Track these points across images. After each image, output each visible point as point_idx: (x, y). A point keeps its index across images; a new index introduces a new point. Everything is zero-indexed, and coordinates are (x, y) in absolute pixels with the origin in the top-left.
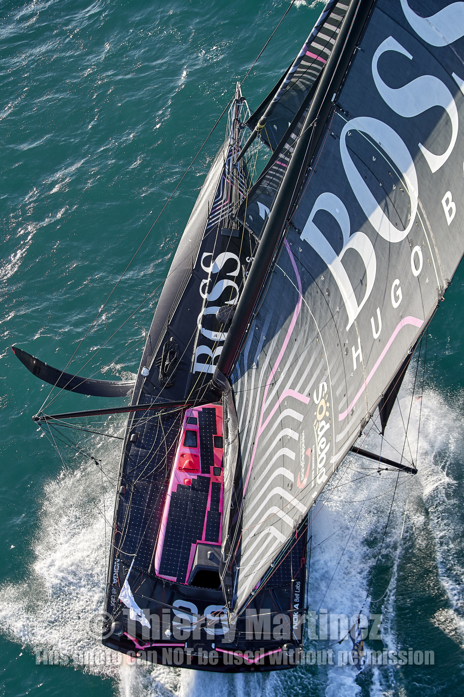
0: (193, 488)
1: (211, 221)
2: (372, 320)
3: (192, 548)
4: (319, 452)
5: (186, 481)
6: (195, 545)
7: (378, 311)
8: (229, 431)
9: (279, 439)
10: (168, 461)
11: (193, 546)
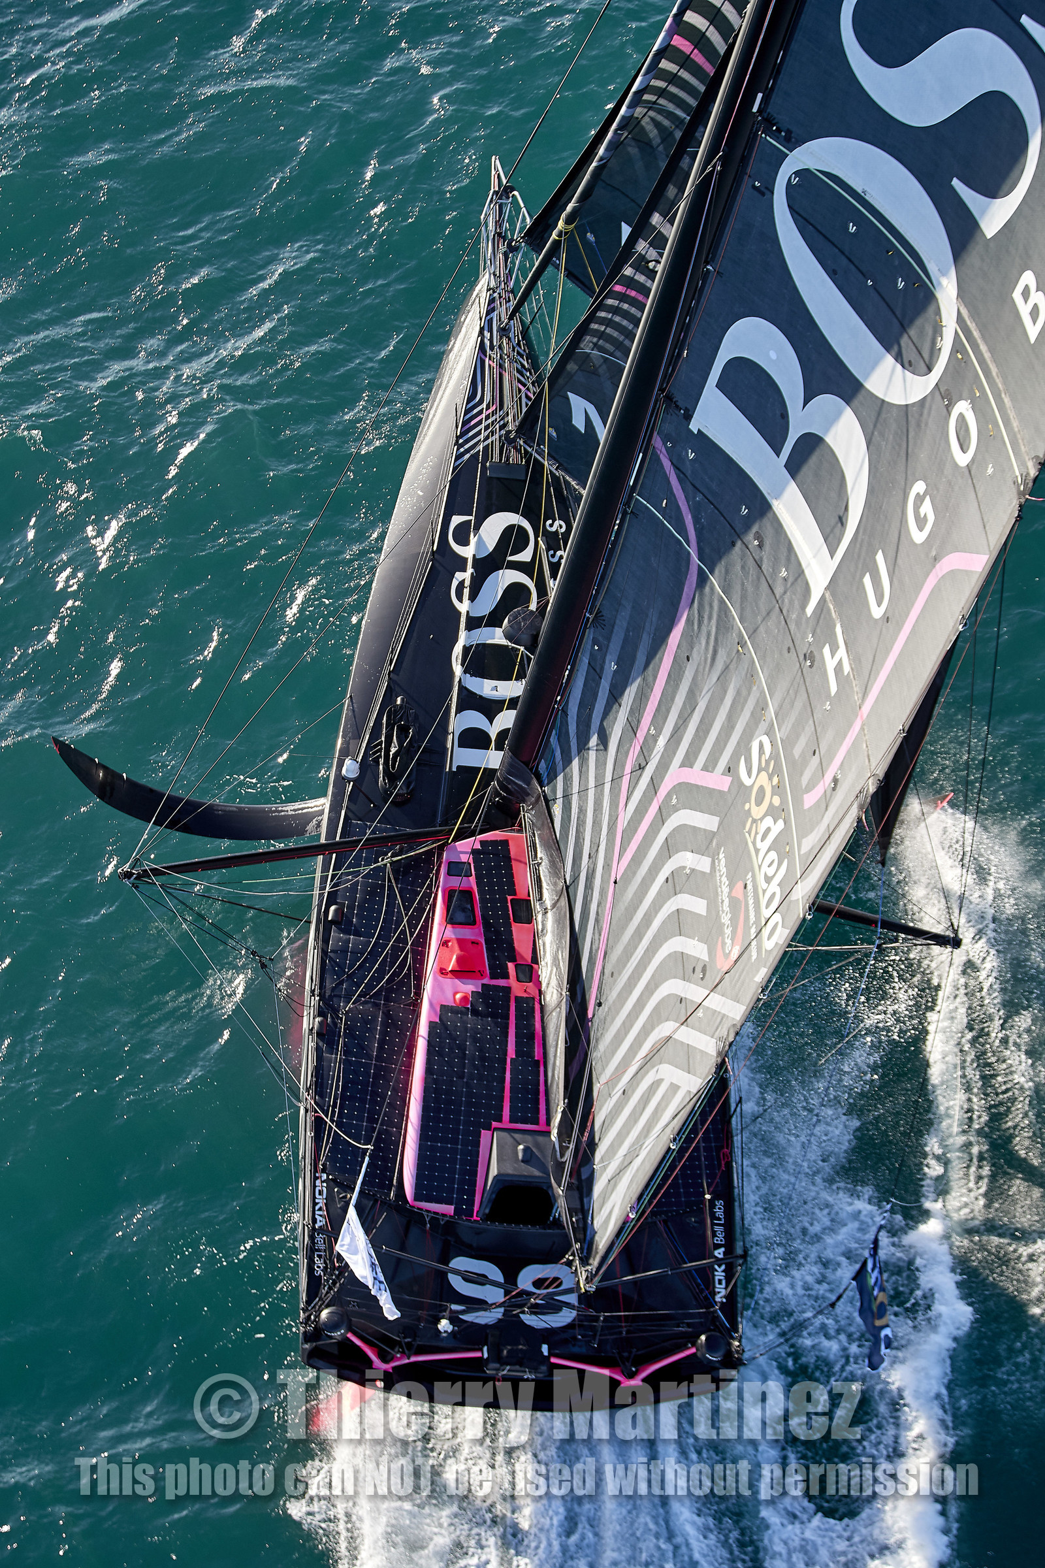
0: (475, 1012)
1: (462, 450)
2: (867, 580)
3: (482, 1140)
4: (762, 884)
5: (458, 996)
6: (489, 1133)
7: (880, 557)
8: (544, 885)
9: (664, 879)
10: (414, 960)
11: (485, 1135)
